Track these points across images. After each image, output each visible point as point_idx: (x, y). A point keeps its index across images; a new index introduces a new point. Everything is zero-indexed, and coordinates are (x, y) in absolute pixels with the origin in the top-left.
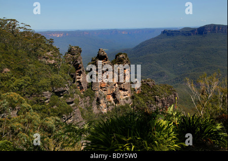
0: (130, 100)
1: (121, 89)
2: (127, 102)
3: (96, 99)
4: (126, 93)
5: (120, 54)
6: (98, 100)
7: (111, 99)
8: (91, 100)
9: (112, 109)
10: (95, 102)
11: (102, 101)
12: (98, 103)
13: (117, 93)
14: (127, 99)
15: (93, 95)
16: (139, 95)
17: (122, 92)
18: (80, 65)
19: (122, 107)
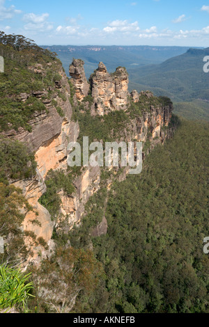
0: (125, 107)
1: (118, 97)
2: (122, 108)
3: (94, 104)
4: (122, 100)
5: (120, 67)
6: (96, 105)
7: (109, 104)
8: (90, 105)
9: (109, 113)
10: (93, 106)
11: (99, 106)
12: (96, 107)
13: (113, 100)
14: (122, 106)
15: (92, 100)
16: (136, 103)
17: (118, 100)
18: (81, 75)
19: (117, 112)
